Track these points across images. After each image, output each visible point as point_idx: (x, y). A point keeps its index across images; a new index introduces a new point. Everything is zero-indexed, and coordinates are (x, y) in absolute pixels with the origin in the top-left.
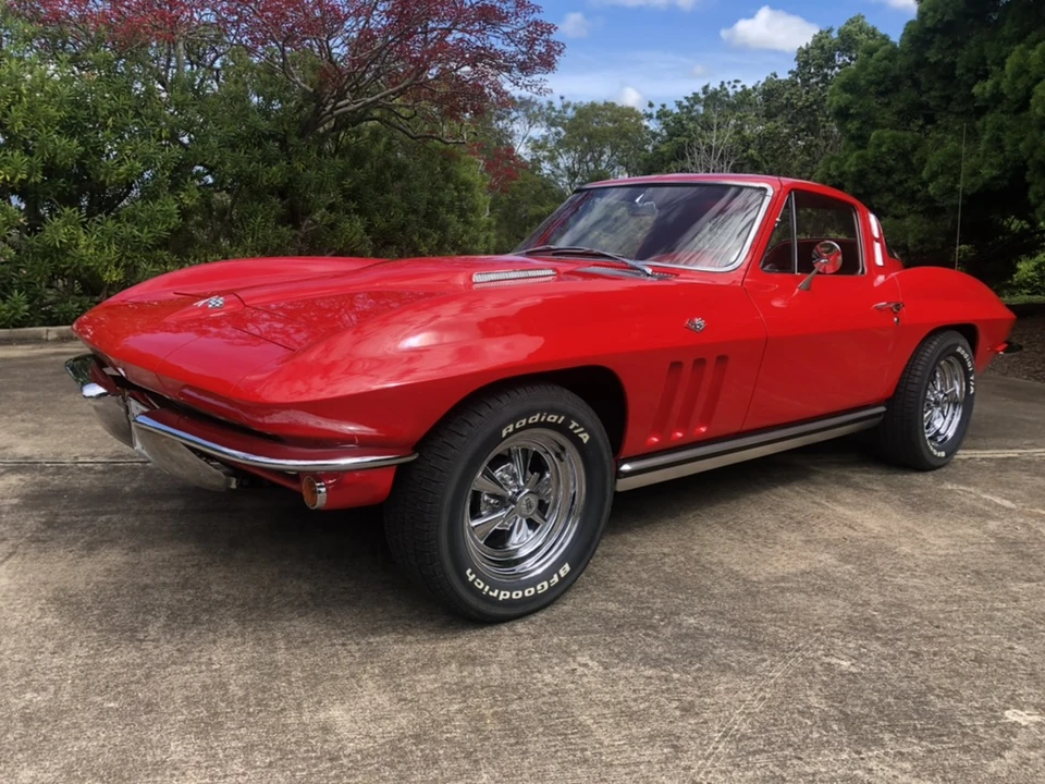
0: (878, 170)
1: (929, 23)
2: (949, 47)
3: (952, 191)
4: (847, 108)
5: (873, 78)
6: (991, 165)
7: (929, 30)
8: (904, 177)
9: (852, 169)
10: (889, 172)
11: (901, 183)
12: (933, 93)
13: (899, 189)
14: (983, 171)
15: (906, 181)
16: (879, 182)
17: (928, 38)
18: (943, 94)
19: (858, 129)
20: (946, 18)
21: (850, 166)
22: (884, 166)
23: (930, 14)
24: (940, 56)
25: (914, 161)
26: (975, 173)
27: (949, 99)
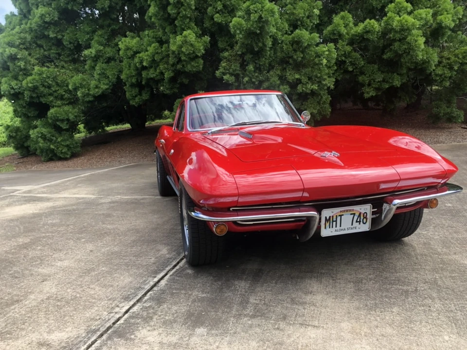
0: (44, 86)
1: (47, 19)
2: (58, 32)
3: (88, 95)
4: (15, 55)
5: (20, 41)
6: (104, 84)
7: (46, 23)
8: (57, 89)
9: (30, 85)
10: (49, 87)
11: (56, 91)
12: (52, 51)
13: (55, 94)
14: (102, 87)
15: (58, 90)
16: (45, 91)
17: (47, 25)
18: (57, 52)
19: (24, 65)
20: (56, 19)
21: (27, 84)
22: (46, 84)
23: (47, 16)
24: (55, 35)
25: (59, 82)
26: (97, 87)
27: (59, 55)
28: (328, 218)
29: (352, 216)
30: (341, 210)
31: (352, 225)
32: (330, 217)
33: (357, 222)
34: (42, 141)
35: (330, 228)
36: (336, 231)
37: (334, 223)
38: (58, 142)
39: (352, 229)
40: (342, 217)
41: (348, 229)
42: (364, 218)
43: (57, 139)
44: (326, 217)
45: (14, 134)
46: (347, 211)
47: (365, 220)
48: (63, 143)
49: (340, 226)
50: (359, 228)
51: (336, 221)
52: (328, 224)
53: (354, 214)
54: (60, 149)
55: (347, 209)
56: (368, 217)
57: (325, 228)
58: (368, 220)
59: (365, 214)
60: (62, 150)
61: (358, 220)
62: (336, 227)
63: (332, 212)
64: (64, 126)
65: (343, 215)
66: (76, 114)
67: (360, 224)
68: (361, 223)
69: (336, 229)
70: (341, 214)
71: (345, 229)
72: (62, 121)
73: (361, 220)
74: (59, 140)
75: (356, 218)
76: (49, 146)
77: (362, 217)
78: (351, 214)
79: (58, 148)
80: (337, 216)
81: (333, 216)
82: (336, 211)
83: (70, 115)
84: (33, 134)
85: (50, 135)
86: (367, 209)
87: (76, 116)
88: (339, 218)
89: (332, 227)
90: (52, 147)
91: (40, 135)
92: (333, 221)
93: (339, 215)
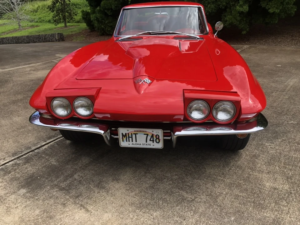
28: (124, 135)
29: (146, 136)
30: (135, 130)
31: (146, 142)
32: (126, 134)
33: (150, 140)
34: (97, 23)
35: (127, 141)
36: (132, 144)
37: (130, 139)
38: (106, 24)
39: (147, 145)
40: (137, 135)
41: (143, 144)
42: (157, 139)
43: (105, 21)
44: (122, 134)
45: (85, 16)
46: (140, 131)
47: (158, 140)
48: (108, 25)
49: (136, 141)
50: (153, 145)
51: (132, 137)
52: (125, 139)
53: (147, 135)
54: (107, 28)
55: (141, 130)
56: (160, 138)
57: (123, 141)
58: (160, 141)
59: (157, 136)
60: (108, 29)
61: (152, 139)
62: (132, 141)
63: (128, 131)
64: (109, 13)
65: (137, 134)
66: (116, 5)
67: (153, 142)
68: (155, 142)
69: (133, 143)
70: (136, 133)
71: (140, 144)
72: (108, 9)
73: (154, 140)
74: (106, 22)
75: (149, 138)
76: (101, 26)
77: (155, 138)
78: (144, 134)
79: (105, 28)
80: (132, 134)
81: (128, 134)
82: (131, 130)
83: (113, 5)
84: (92, 17)
85: (101, 19)
86: (159, 132)
87: (116, 7)
88: (134, 136)
89: (129, 141)
90: (102, 26)
91: (96, 19)
92: (129, 137)
93: (134, 134)
